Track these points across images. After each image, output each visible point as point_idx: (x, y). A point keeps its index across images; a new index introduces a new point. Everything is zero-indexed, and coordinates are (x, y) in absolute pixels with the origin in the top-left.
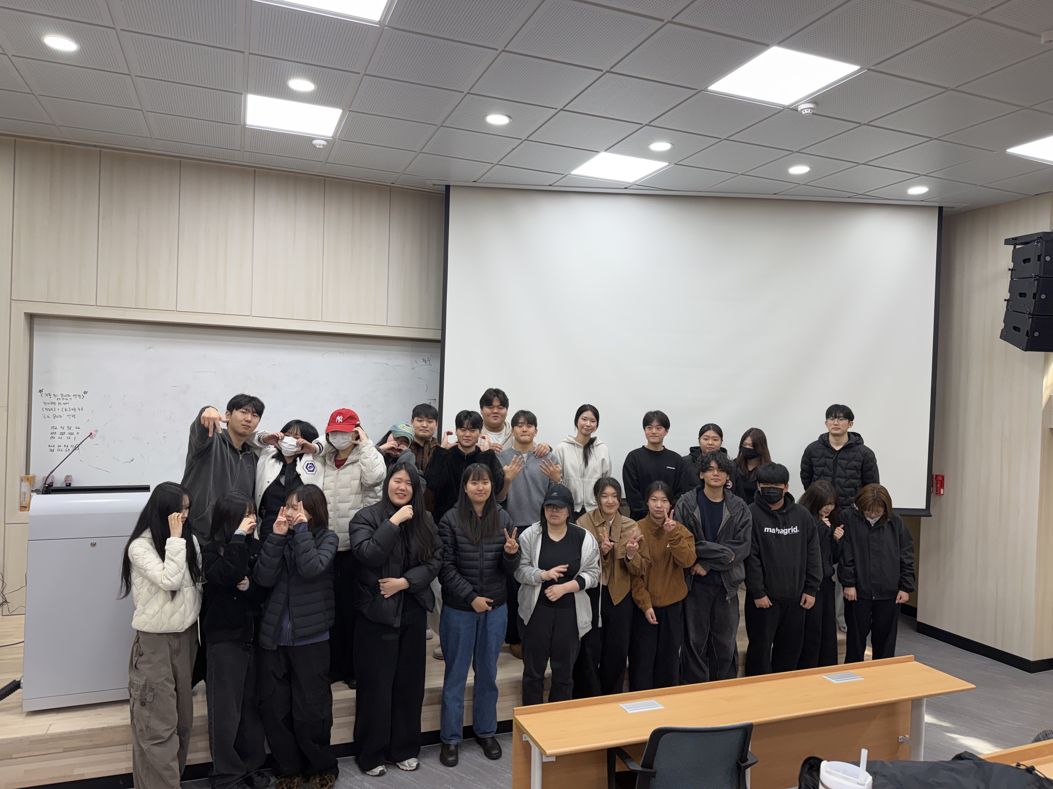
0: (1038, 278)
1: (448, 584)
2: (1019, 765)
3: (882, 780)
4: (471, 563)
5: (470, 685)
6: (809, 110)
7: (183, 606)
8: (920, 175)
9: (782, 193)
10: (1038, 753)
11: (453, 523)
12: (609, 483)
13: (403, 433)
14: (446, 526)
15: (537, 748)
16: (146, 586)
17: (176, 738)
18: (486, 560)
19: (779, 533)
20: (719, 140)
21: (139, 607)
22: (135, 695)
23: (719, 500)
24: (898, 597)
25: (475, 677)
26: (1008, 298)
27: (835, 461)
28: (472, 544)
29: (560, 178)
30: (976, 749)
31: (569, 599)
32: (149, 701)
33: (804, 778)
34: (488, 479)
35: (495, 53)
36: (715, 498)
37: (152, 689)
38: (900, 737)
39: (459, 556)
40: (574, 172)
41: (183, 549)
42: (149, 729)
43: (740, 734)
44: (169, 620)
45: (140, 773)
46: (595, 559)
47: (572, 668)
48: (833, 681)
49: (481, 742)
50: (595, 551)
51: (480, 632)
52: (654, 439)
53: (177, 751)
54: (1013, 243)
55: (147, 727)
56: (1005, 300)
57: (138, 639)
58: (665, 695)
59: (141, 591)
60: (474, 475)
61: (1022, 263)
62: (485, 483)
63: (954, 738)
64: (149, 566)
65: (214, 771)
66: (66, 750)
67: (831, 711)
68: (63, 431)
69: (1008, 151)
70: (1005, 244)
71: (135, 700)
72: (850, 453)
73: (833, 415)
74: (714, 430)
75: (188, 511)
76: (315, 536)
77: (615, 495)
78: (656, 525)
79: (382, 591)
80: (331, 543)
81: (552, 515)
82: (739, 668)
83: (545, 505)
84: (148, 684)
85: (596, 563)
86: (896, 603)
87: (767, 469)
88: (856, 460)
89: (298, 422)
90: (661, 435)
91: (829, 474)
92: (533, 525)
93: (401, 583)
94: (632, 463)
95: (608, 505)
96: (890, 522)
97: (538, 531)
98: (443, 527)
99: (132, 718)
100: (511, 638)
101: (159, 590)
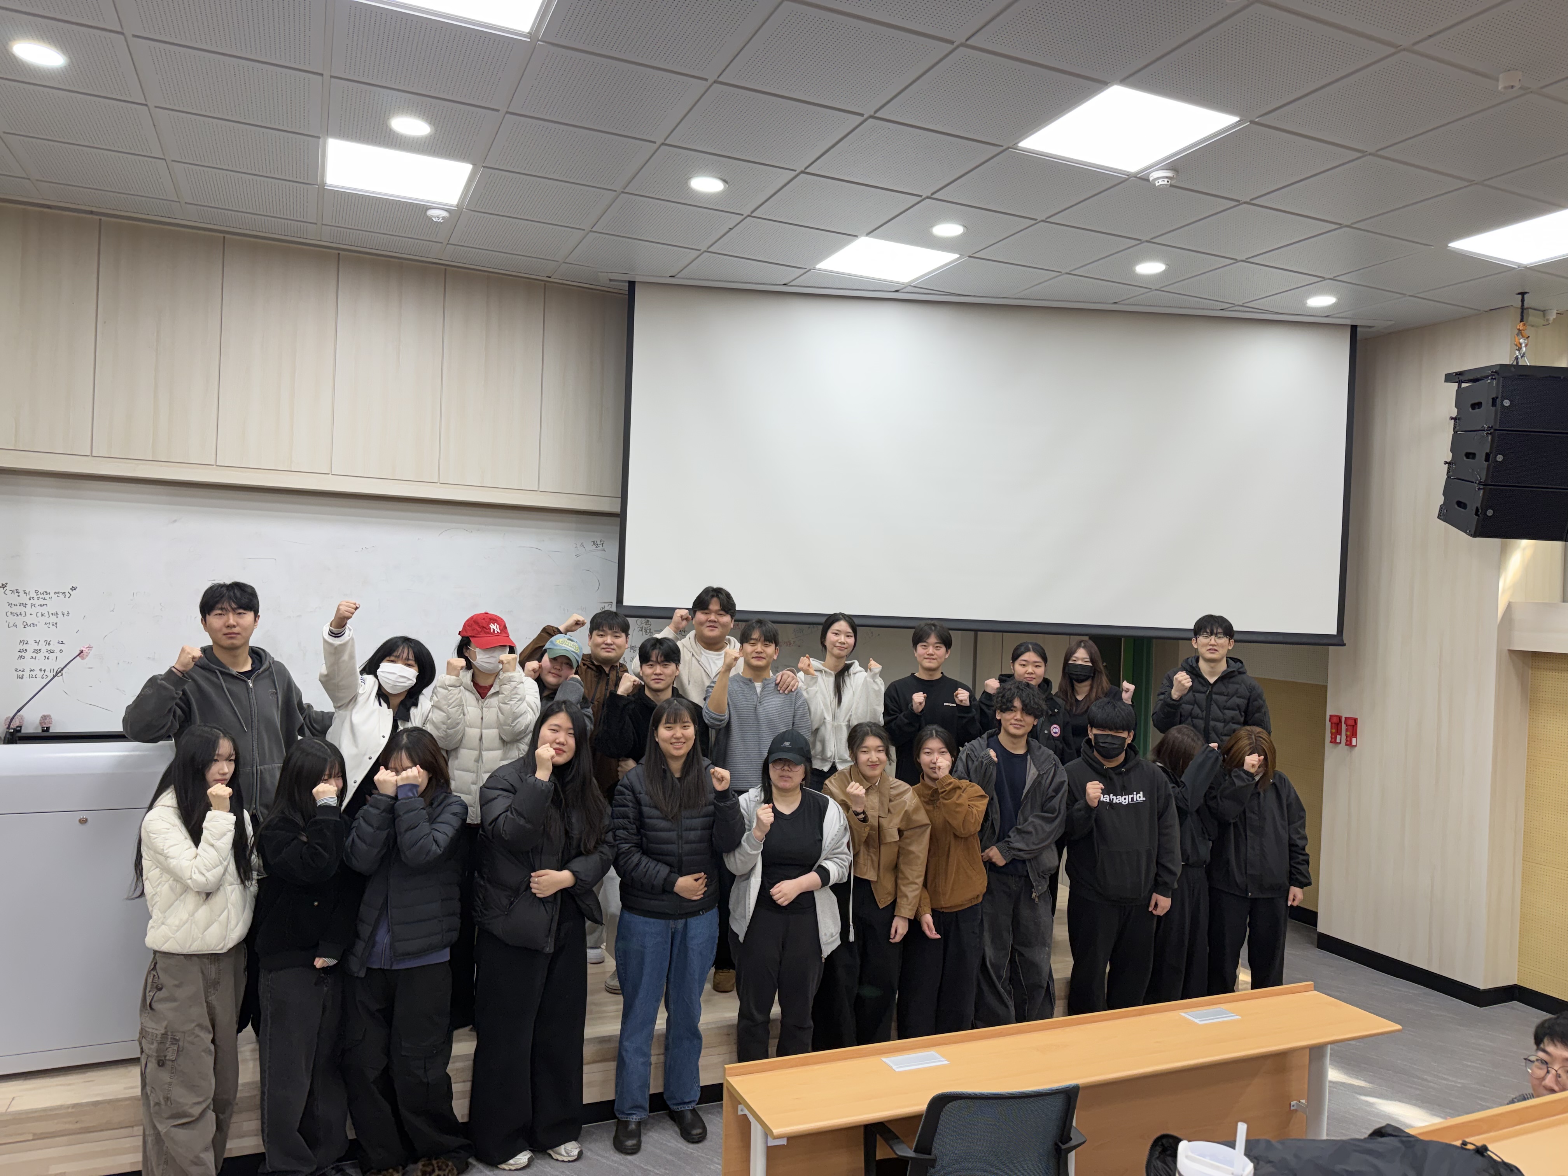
0: (1492, 431)
2: (1465, 1143)
3: (1269, 1169)
4: (665, 847)
5: (660, 1032)
6: (1166, 180)
7: (226, 912)
8: (1324, 279)
9: (1123, 302)
10: (1492, 1124)
11: (638, 787)
12: (871, 732)
13: (565, 651)
14: (627, 792)
15: (759, 1126)
16: (167, 881)
17: (211, 1116)
18: (687, 843)
19: (1114, 802)
20: (1034, 222)
21: (156, 914)
22: (149, 1049)
23: (1021, 752)
24: (1291, 897)
25: (668, 1020)
26: (1449, 459)
27: (1209, 699)
28: (665, 818)
29: (799, 275)
30: (1402, 1119)
31: (806, 900)
32: (171, 1058)
33: (1154, 1166)
34: (690, 720)
35: (705, 84)
36: (1015, 749)
37: (175, 1041)
38: (1293, 1103)
39: (647, 837)
40: (822, 265)
41: (229, 830)
42: (169, 1102)
43: (1059, 1101)
44: (203, 934)
45: (155, 1169)
46: (843, 840)
47: (811, 1003)
48: (1196, 1021)
49: (676, 1118)
50: (843, 828)
51: (676, 951)
52: (930, 662)
53: (212, 1136)
54: (1458, 380)
55: (167, 1099)
56: (1446, 463)
57: (155, 964)
58: (950, 1043)
59: (158, 889)
60: (668, 715)
61: (1470, 410)
62: (685, 726)
63: (1370, 1103)
64: (171, 852)
65: (267, 1166)
66: (37, 1137)
67: (1194, 1065)
68: (38, 648)
69: (1450, 245)
70: (1446, 381)
71: (149, 1059)
72: (1230, 685)
73: (1208, 631)
74: (1035, 651)
75: (232, 767)
76: (431, 804)
77: (881, 748)
78: (930, 788)
79: (535, 889)
80: (455, 814)
81: (782, 774)
82: (1057, 1002)
83: (770, 760)
84: (169, 1033)
85: (845, 846)
86: (1289, 905)
87: (1106, 707)
88: (1238, 695)
89: (406, 640)
90: (940, 658)
91: (1200, 715)
92: (751, 790)
93: (563, 878)
94: (894, 698)
95: (870, 764)
96: (1274, 784)
97: (758, 798)
98: (622, 793)
99: (144, 1085)
100: (722, 962)
101: (186, 889)
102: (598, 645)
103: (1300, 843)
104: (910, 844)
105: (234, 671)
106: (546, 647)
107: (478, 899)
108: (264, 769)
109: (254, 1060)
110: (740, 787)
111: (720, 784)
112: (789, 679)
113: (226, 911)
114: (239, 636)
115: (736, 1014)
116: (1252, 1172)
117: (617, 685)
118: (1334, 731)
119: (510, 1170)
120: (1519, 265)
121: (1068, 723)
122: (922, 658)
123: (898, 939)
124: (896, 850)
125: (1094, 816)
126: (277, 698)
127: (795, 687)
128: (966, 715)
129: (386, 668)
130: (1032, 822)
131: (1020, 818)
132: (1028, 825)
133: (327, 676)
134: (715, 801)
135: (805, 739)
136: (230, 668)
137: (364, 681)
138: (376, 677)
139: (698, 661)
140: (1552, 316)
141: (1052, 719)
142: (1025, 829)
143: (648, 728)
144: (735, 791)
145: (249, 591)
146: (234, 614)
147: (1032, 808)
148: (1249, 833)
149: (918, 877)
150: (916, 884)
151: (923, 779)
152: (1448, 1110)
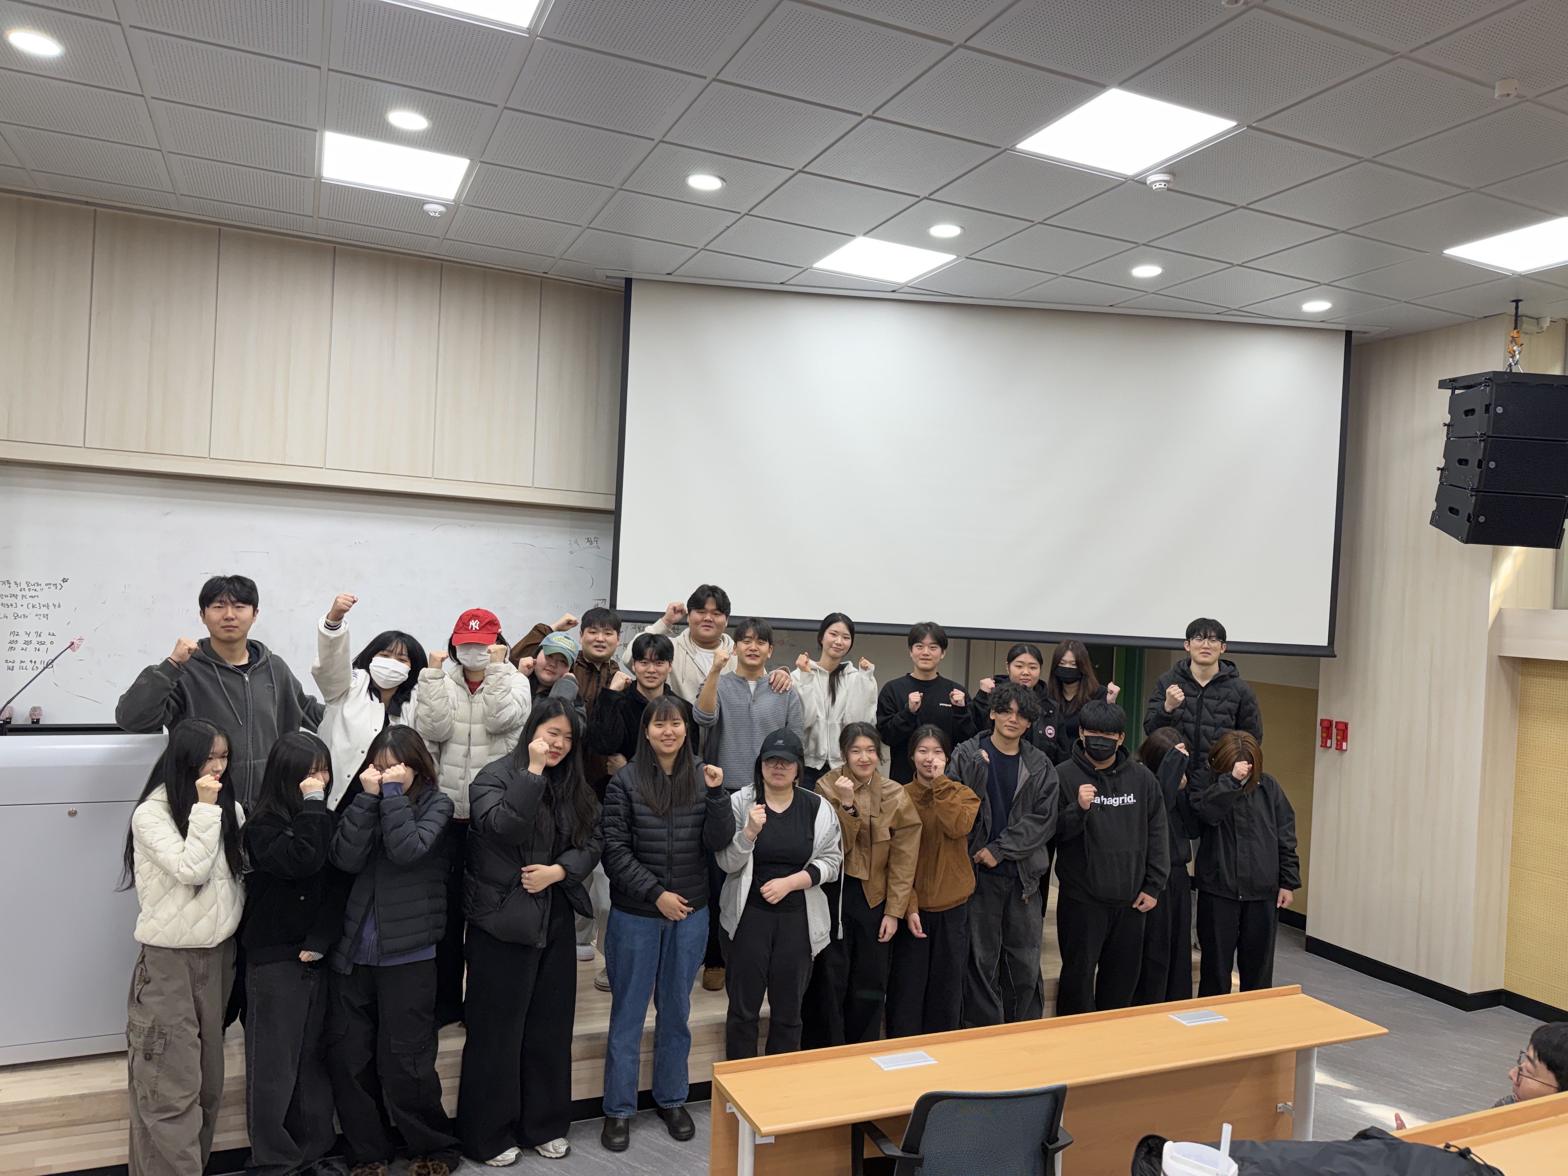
0: (1485, 437)
1: (620, 875)
2: (1448, 1146)
3: (1253, 1170)
4: (654, 844)
5: (649, 1030)
6: (1163, 184)
8: (1320, 284)
9: (1119, 305)
10: (1477, 1128)
11: (629, 785)
12: (863, 731)
13: (559, 649)
14: (618, 789)
15: (747, 1125)
16: (156, 875)
17: (198, 1110)
18: (677, 840)
19: (1105, 803)
20: (1031, 224)
21: (146, 907)
22: (137, 1043)
23: (1013, 753)
24: (1280, 899)
25: (657, 1017)
26: (1442, 466)
27: (1200, 702)
28: (656, 815)
29: (796, 273)
31: (796, 899)
32: (158, 1052)
33: (1140, 1168)
34: (680, 718)
35: (703, 83)
36: (1008, 750)
37: (162, 1035)
38: (1280, 1105)
39: (637, 835)
40: (819, 265)
41: (216, 823)
42: (156, 1096)
43: (1046, 1102)
44: (192, 928)
45: (141, 1162)
46: (834, 840)
47: (800, 1001)
48: (1184, 1022)
49: (664, 1115)
50: (835, 827)
51: (665, 949)
52: (925, 663)
53: (198, 1131)
54: (1451, 387)
55: (154, 1092)
56: (1439, 469)
57: (144, 957)
58: (938, 1043)
59: (148, 883)
60: (658, 714)
61: (1463, 416)
62: (675, 724)
63: (1358, 1106)
64: (160, 845)
65: (254, 1161)
66: (23, 1130)
67: (1181, 1067)
68: (29, 639)
69: (1445, 252)
70: (1440, 387)
71: (136, 1052)
72: (1222, 689)
73: (1202, 634)
74: (1030, 652)
75: (225, 762)
76: (417, 802)
77: (872, 748)
78: (923, 788)
79: (526, 884)
80: (440, 811)
81: (774, 772)
82: (1046, 1003)
83: (763, 758)
84: (156, 1027)
85: (836, 845)
86: (1278, 907)
87: (1097, 710)
88: (1229, 699)
89: (399, 635)
90: (935, 658)
91: (1191, 719)
92: (743, 789)
93: (554, 872)
94: (889, 697)
95: (861, 764)
96: (1261, 787)
97: (750, 796)
98: (613, 791)
99: (131, 1081)
100: (713, 959)
101: (175, 883)
102: (589, 643)
103: (1289, 845)
104: (900, 844)
105: (231, 664)
106: (543, 643)
107: (468, 897)
108: (258, 763)
109: (241, 1054)
110: (732, 785)
111: (713, 781)
112: (783, 679)
113: (215, 906)
114: (237, 629)
115: (725, 1012)
116: (1237, 1173)
117: (609, 682)
118: (1324, 735)
119: (498, 1166)
120: (1514, 273)
121: (1063, 724)
122: (917, 659)
123: (887, 938)
124: (887, 848)
125: (1086, 819)
126: (274, 692)
127: (789, 687)
128: (961, 716)
129: (378, 662)
130: (1024, 823)
131: (1011, 819)
132: (1019, 826)
133: (320, 668)
134: (707, 798)
135: (798, 738)
136: (227, 661)
137: (355, 675)
138: (368, 671)
139: (693, 659)
140: (1546, 324)
141: (1047, 720)
142: (1016, 830)
143: (639, 723)
144: (727, 789)
145: (249, 584)
146: (232, 607)
147: (1023, 810)
148: (1238, 836)
149: (908, 877)
150: (906, 883)
151: (916, 777)
152: (1432, 1114)
